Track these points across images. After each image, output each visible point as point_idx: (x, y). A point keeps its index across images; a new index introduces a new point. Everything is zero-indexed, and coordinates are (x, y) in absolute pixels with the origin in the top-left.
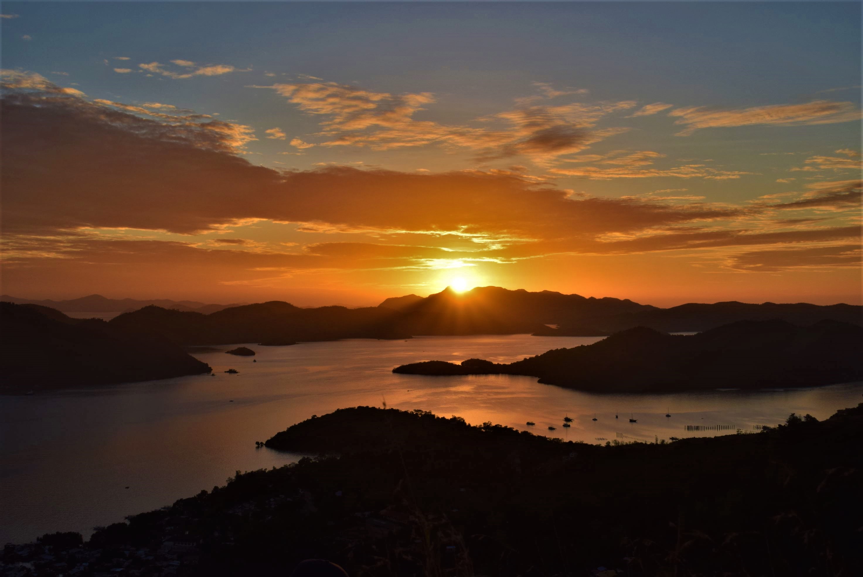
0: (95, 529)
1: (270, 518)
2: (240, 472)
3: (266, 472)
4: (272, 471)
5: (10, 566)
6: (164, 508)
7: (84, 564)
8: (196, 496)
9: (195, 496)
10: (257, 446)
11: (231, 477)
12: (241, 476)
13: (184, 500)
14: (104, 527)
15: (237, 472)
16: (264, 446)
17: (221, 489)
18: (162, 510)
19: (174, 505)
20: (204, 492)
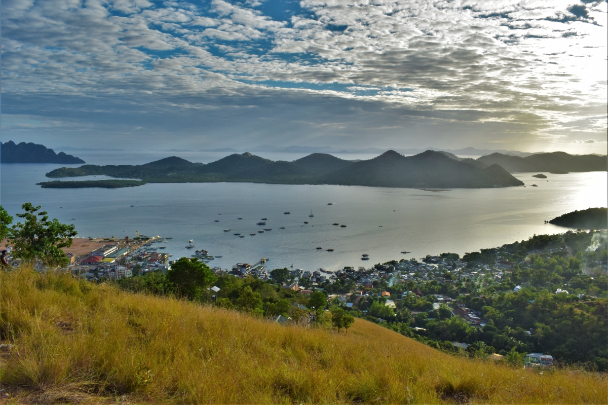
0: (465, 253)
7: (459, 268)
8: (513, 244)
10: (545, 222)
11: (531, 237)
12: (536, 236)
16: (549, 223)
17: (526, 242)
19: (502, 247)
20: (517, 242)
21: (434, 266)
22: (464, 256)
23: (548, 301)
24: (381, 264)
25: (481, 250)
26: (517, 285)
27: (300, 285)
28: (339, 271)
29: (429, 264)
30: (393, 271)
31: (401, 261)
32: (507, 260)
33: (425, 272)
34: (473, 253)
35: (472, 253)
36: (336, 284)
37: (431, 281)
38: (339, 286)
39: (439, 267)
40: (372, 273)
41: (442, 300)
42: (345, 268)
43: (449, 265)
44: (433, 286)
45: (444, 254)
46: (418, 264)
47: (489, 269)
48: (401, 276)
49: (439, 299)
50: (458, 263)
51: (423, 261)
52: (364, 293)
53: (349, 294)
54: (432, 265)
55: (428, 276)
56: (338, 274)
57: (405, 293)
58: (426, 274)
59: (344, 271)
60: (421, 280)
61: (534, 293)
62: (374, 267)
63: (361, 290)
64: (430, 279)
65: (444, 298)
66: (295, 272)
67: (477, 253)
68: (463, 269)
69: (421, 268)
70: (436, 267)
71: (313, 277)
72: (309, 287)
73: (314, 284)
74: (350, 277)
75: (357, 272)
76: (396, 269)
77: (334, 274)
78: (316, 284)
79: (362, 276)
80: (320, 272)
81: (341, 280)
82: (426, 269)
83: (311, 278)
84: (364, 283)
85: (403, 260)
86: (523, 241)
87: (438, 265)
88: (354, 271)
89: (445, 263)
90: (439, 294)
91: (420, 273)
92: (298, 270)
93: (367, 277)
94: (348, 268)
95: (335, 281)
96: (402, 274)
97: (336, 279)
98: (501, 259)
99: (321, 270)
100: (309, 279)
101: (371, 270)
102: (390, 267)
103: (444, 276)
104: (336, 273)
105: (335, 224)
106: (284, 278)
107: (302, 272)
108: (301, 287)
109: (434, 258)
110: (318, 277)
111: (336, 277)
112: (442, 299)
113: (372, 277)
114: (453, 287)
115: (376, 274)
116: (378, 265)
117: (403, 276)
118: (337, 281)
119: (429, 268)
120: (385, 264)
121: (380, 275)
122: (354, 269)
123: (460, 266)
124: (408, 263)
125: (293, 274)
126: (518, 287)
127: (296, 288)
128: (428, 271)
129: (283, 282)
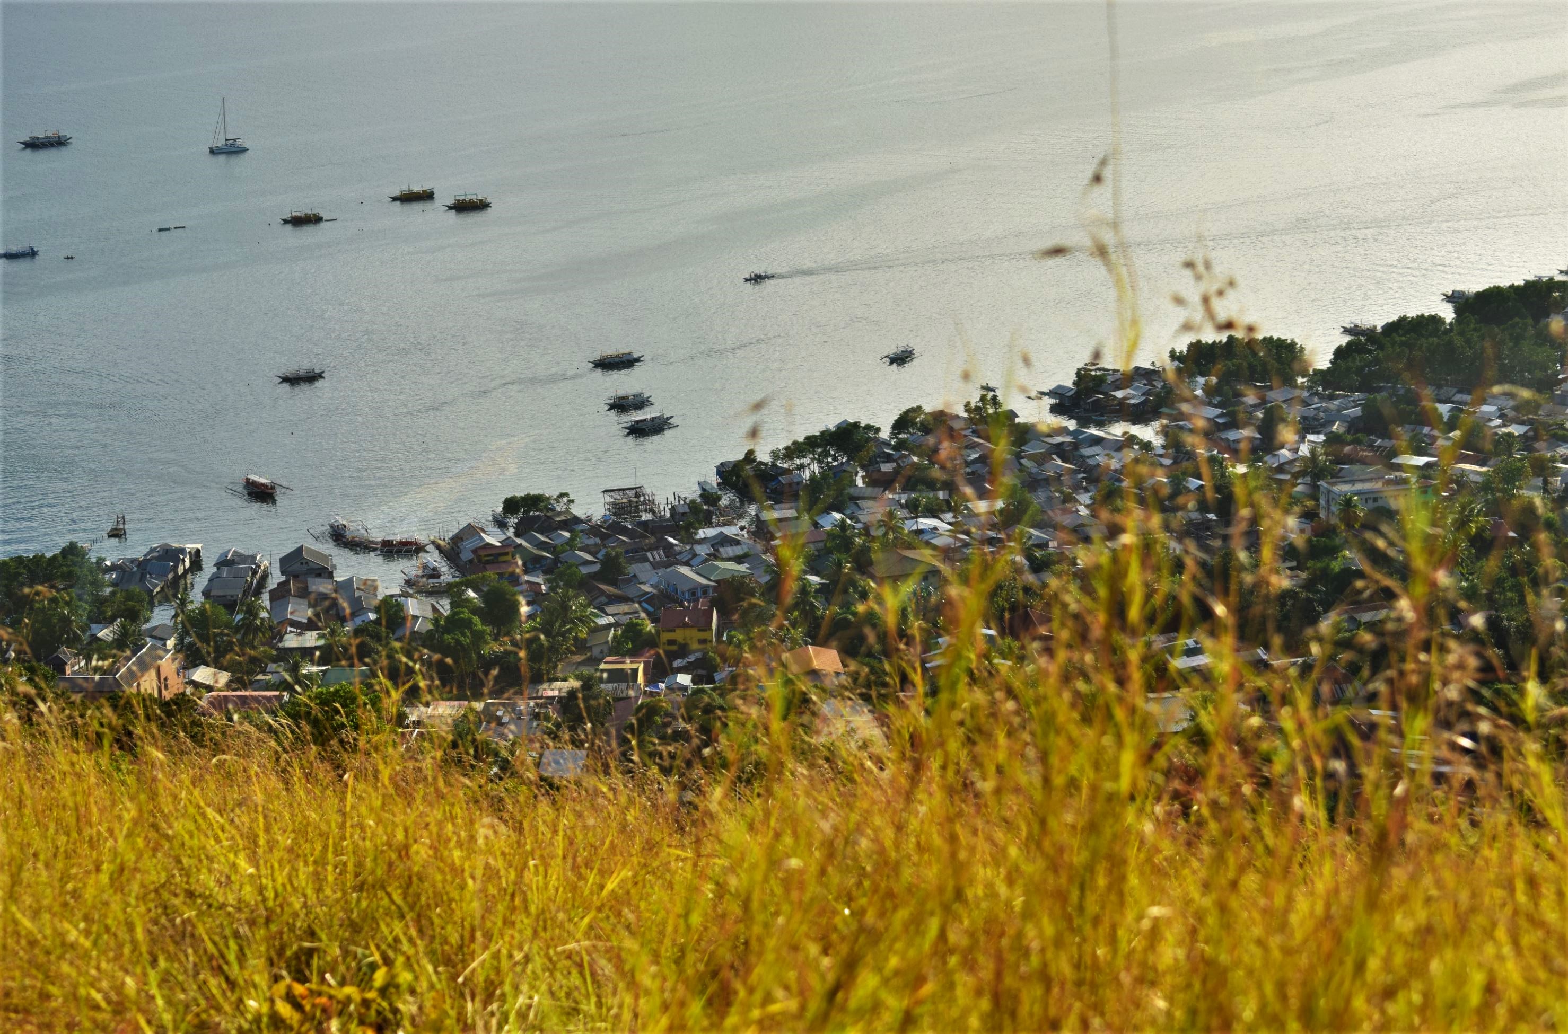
0: (1346, 331)
5: (1094, 430)
7: (1311, 437)
14: (1375, 327)
18: (1561, 278)
21: (1131, 440)
22: (1340, 353)
24: (763, 456)
25: (1454, 298)
27: (192, 658)
28: (471, 531)
29: (1100, 424)
30: (854, 499)
31: (903, 423)
33: (1077, 487)
34: (1401, 327)
35: (1392, 328)
36: (454, 623)
38: (479, 637)
39: (1171, 441)
40: (706, 521)
41: (1203, 668)
42: (511, 505)
43: (1238, 421)
45: (1197, 348)
46: (1024, 433)
47: (1516, 430)
48: (910, 525)
49: (1182, 662)
50: (1297, 399)
51: (1058, 409)
52: (658, 672)
53: (554, 690)
54: (1118, 430)
55: (1098, 511)
56: (466, 556)
57: (945, 642)
58: (1085, 498)
59: (501, 524)
60: (1053, 545)
62: (713, 480)
63: (634, 653)
64: (1112, 533)
66: (143, 566)
67: (1429, 323)
68: (1333, 439)
69: (1041, 460)
70: (1146, 447)
71: (279, 595)
72: (257, 664)
73: (291, 641)
74: (550, 570)
75: (594, 530)
76: (870, 481)
77: (433, 558)
78: (311, 639)
79: (638, 553)
80: (327, 548)
81: (485, 597)
82: (1080, 463)
83: (265, 600)
84: (650, 599)
85: (916, 410)
87: (1165, 432)
88: (572, 522)
89: (1211, 413)
90: (1183, 624)
91: (1037, 499)
92: (171, 555)
93: (672, 558)
94: (533, 501)
95: (445, 607)
96: (914, 509)
97: (449, 591)
99: (339, 536)
100: (252, 612)
101: (693, 505)
102: (828, 472)
103: (1204, 499)
104: (451, 551)
105: (408, 198)
106: (66, 621)
107: (197, 564)
108: (202, 674)
109: (1128, 378)
110: (321, 586)
111: (447, 575)
112: (1201, 659)
113: (703, 550)
115: (731, 531)
116: (737, 466)
117: (926, 523)
118: (458, 602)
119: (1099, 457)
120: (794, 451)
121: (761, 531)
122: (575, 509)
123: (1312, 427)
124: (955, 434)
125: (136, 588)
127: (163, 682)
128: (1095, 476)
129: (65, 651)
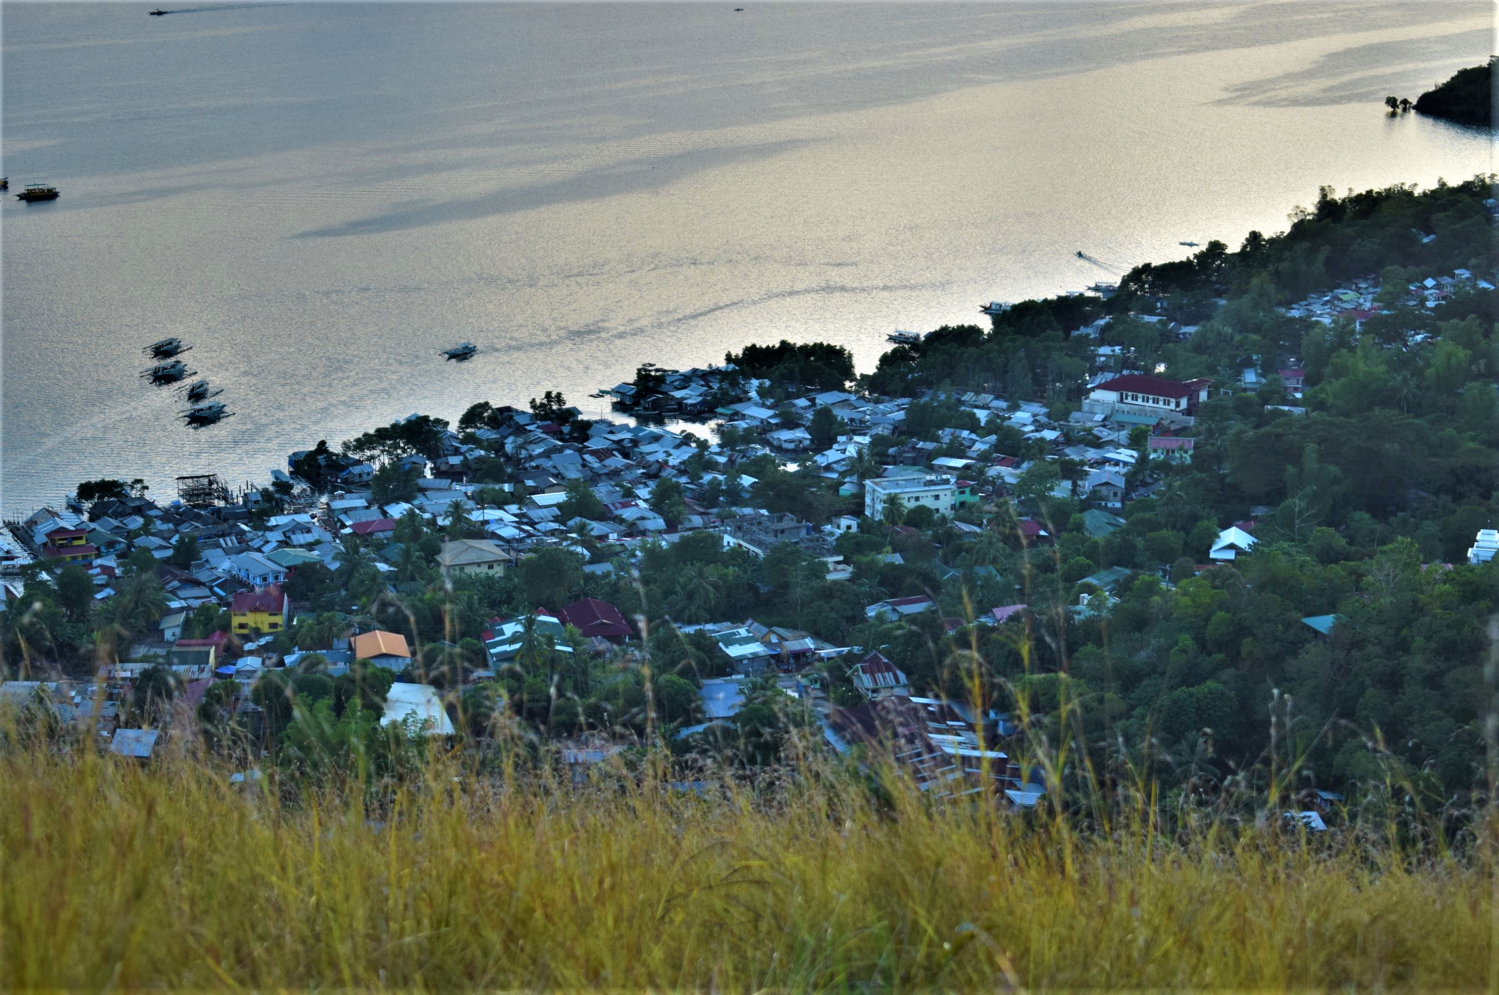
0: (892, 339)
1: (1419, 338)
2: (1332, 190)
3: (1416, 194)
4: (1434, 192)
5: (653, 428)
6: (1097, 289)
7: (857, 439)
8: (1191, 258)
9: (1188, 259)
10: (1390, 109)
11: (1302, 205)
12: (1333, 203)
13: (1156, 267)
14: (918, 335)
15: (1323, 189)
16: (1413, 112)
17: (1272, 241)
18: (1091, 294)
19: (1126, 281)
20: (1216, 248)
21: (688, 438)
22: (885, 360)
23: (1418, 609)
24: (335, 447)
25: (991, 310)
26: (1226, 526)
28: (45, 515)
30: (422, 490)
31: (472, 416)
32: (1161, 368)
33: (637, 482)
34: (942, 336)
36: (28, 605)
37: (675, 538)
39: (728, 439)
40: (279, 510)
41: (755, 657)
42: (86, 490)
43: (790, 422)
44: (690, 571)
45: (752, 352)
46: (583, 430)
47: (1048, 435)
48: (476, 516)
49: (734, 651)
50: (845, 403)
51: (619, 407)
52: (229, 654)
53: (126, 671)
54: (677, 427)
55: (657, 505)
56: (40, 538)
57: (510, 629)
58: (644, 493)
59: (76, 509)
60: (613, 537)
61: (1337, 569)
62: (286, 469)
63: (206, 636)
64: (671, 527)
65: (767, 644)
67: (968, 334)
68: (878, 441)
69: (603, 454)
70: (703, 445)
74: (123, 554)
75: (168, 514)
76: (438, 473)
77: (7, 540)
79: (212, 540)
81: (59, 579)
84: (223, 584)
85: (485, 406)
86: (1255, 237)
87: (719, 430)
88: (144, 508)
89: (764, 413)
90: (735, 616)
91: (600, 491)
93: (244, 543)
94: (107, 487)
95: (18, 589)
96: (481, 500)
97: (23, 573)
98: (1125, 363)
101: (265, 493)
102: (397, 463)
103: (758, 496)
104: (24, 533)
109: (687, 379)
111: (21, 557)
112: (755, 648)
113: (276, 538)
114: (823, 568)
115: (303, 518)
116: (311, 456)
117: (492, 514)
118: (34, 588)
119: (656, 454)
120: (365, 442)
121: (332, 519)
122: (148, 495)
123: (858, 429)
124: (520, 430)
126: (1235, 536)
128: (653, 473)
